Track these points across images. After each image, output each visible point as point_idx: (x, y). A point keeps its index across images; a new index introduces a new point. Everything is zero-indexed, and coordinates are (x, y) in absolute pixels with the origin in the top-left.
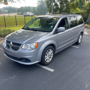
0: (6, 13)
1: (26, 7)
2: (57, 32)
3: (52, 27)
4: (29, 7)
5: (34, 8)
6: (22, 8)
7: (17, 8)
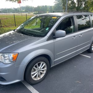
0: (24, 12)
1: (43, 6)
2: (54, 37)
3: (47, 29)
4: (46, 6)
5: (51, 7)
6: (38, 7)
7: (34, 7)
